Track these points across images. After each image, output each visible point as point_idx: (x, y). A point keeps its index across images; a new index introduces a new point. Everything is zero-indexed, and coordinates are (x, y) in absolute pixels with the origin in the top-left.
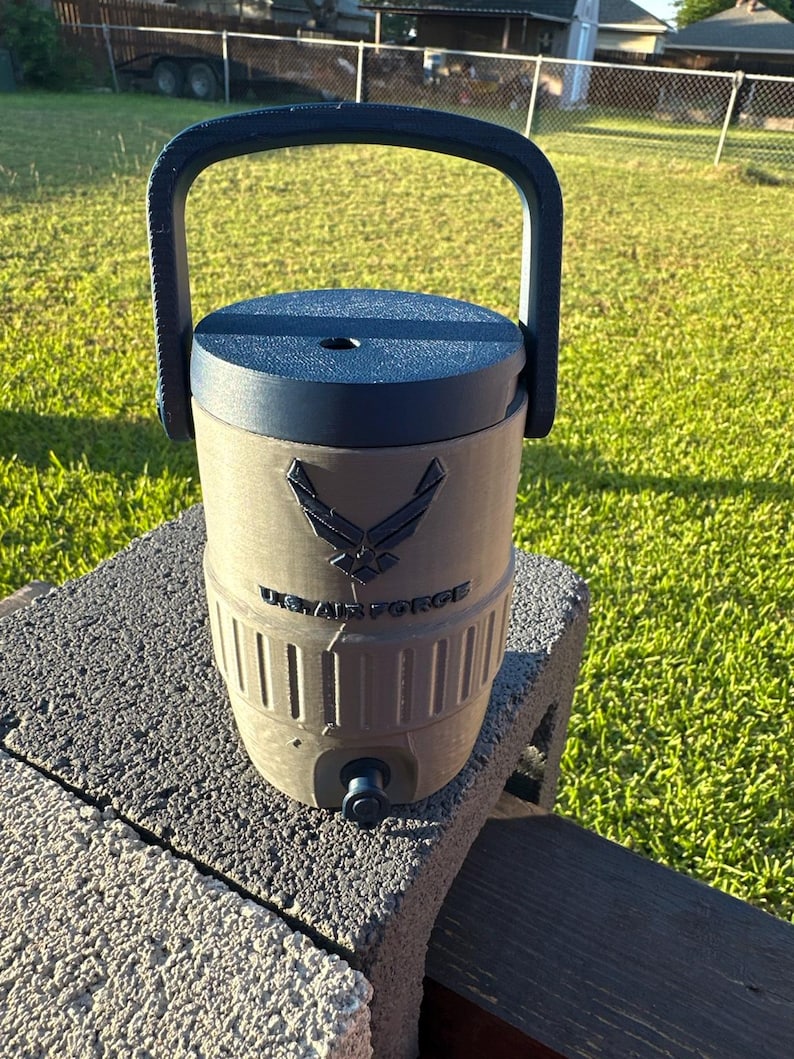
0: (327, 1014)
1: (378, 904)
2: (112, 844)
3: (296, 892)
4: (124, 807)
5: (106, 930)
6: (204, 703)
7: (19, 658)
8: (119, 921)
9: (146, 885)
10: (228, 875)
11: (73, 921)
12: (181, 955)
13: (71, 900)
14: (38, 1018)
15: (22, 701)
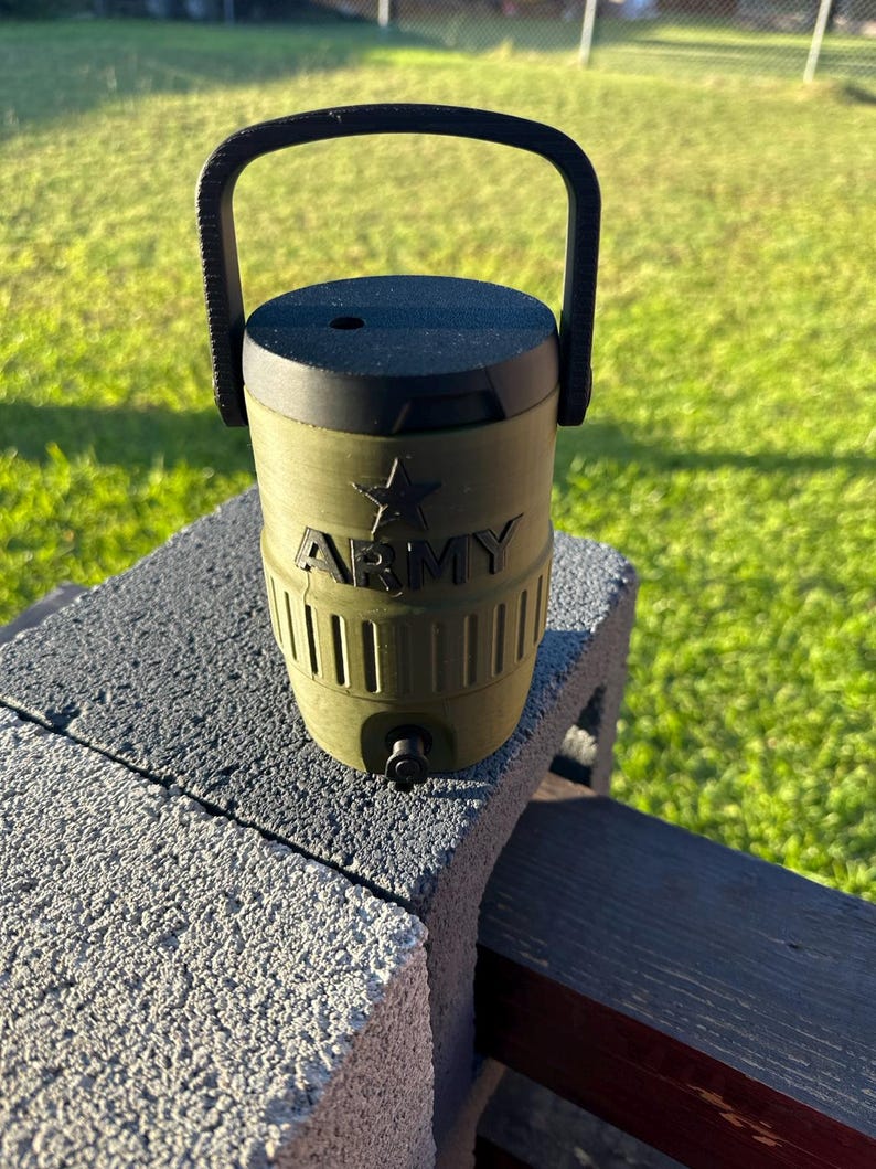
0: (387, 949)
1: (431, 859)
2: (181, 816)
3: (355, 851)
4: (189, 784)
5: (184, 886)
6: (258, 689)
7: (72, 653)
8: (194, 879)
9: (216, 850)
10: (291, 839)
11: (153, 880)
12: (253, 906)
13: (148, 863)
14: (132, 955)
15: (80, 693)
